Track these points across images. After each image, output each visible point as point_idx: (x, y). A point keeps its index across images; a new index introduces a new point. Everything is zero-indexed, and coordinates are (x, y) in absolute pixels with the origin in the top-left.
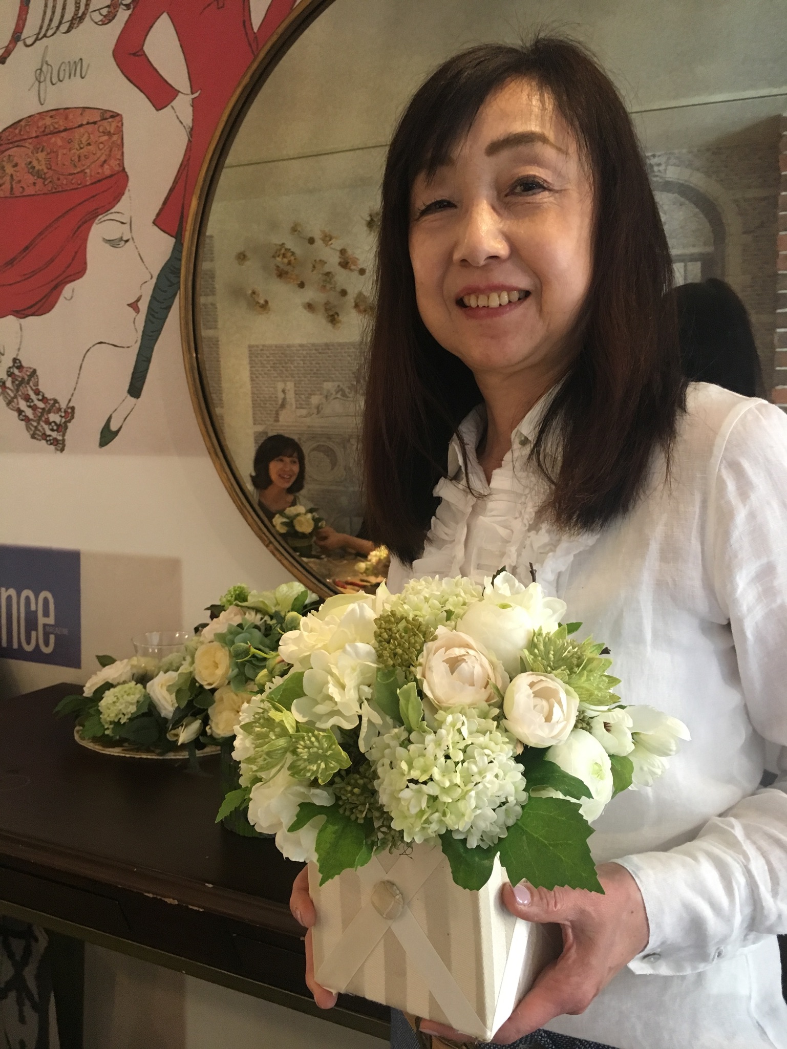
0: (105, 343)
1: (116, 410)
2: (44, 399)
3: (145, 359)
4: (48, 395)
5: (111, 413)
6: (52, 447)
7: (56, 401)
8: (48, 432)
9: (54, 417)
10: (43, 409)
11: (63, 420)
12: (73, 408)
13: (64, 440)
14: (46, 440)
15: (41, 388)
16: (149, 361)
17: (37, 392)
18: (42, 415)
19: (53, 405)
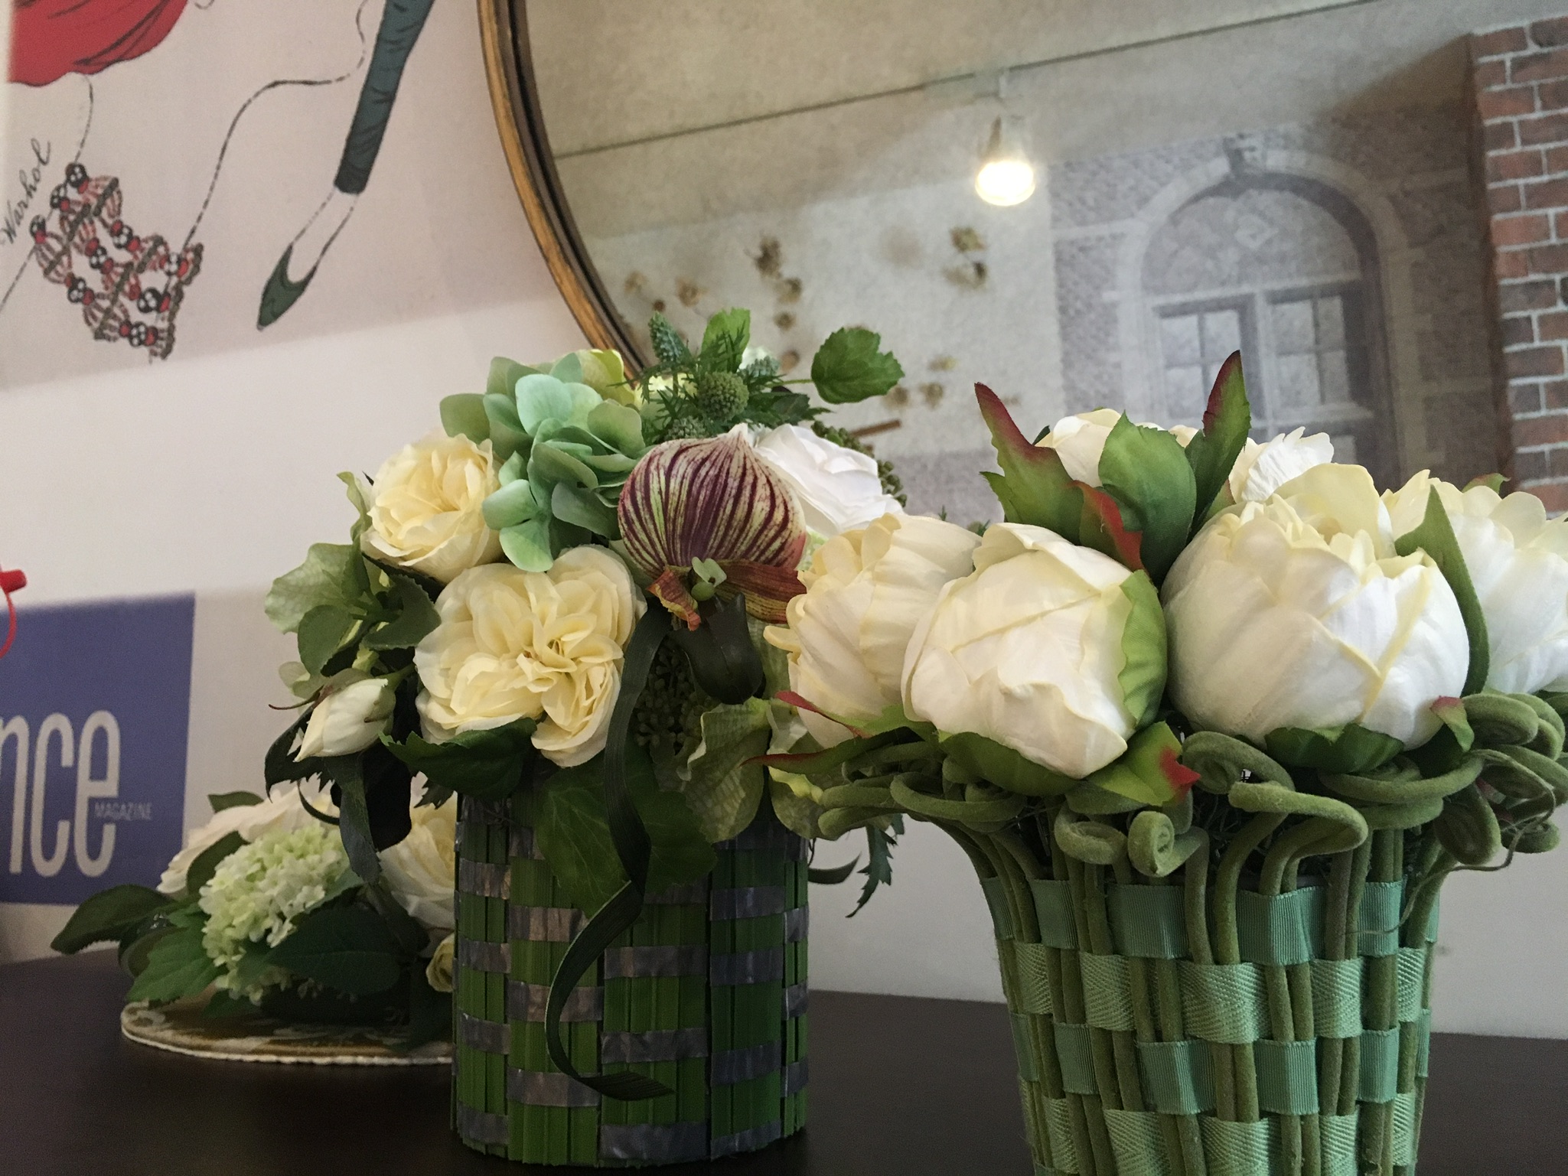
0: (284, 82)
1: (303, 232)
2: (132, 243)
3: (380, 97)
4: (142, 231)
5: (292, 239)
6: (144, 350)
7: (159, 241)
8: (136, 316)
9: (153, 280)
10: (128, 266)
11: (175, 280)
12: (198, 250)
13: (171, 330)
14: (130, 338)
15: (126, 218)
16: (389, 98)
17: (116, 230)
18: (123, 280)
19: (154, 251)
